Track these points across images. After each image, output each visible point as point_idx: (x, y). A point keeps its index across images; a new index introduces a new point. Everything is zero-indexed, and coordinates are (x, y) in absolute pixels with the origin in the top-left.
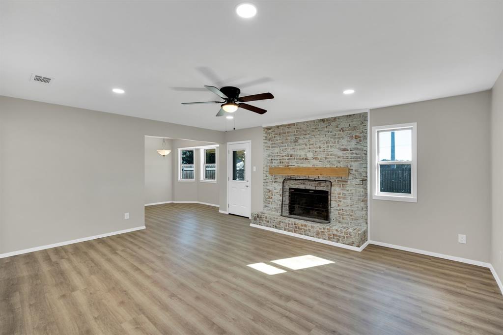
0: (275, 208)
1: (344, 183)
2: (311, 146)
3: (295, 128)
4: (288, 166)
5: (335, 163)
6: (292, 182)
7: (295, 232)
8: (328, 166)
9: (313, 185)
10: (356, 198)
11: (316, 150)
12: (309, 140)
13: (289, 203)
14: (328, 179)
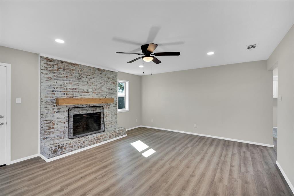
0: (57, 136)
1: (109, 107)
2: (91, 84)
3: (79, 68)
4: (72, 97)
5: (104, 96)
6: (76, 110)
7: (97, 143)
8: (101, 97)
9: (92, 110)
10: (113, 113)
11: (95, 87)
12: (90, 80)
13: (73, 127)
14: (101, 105)
